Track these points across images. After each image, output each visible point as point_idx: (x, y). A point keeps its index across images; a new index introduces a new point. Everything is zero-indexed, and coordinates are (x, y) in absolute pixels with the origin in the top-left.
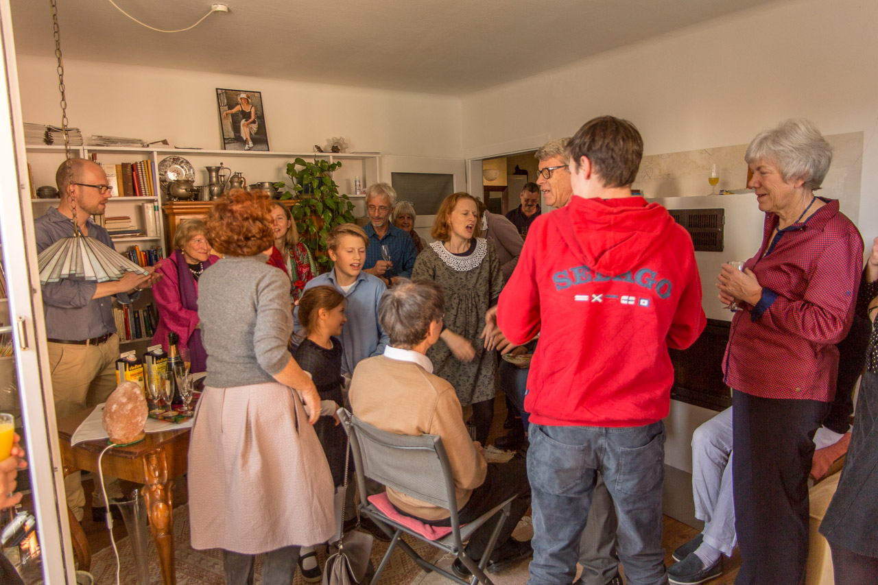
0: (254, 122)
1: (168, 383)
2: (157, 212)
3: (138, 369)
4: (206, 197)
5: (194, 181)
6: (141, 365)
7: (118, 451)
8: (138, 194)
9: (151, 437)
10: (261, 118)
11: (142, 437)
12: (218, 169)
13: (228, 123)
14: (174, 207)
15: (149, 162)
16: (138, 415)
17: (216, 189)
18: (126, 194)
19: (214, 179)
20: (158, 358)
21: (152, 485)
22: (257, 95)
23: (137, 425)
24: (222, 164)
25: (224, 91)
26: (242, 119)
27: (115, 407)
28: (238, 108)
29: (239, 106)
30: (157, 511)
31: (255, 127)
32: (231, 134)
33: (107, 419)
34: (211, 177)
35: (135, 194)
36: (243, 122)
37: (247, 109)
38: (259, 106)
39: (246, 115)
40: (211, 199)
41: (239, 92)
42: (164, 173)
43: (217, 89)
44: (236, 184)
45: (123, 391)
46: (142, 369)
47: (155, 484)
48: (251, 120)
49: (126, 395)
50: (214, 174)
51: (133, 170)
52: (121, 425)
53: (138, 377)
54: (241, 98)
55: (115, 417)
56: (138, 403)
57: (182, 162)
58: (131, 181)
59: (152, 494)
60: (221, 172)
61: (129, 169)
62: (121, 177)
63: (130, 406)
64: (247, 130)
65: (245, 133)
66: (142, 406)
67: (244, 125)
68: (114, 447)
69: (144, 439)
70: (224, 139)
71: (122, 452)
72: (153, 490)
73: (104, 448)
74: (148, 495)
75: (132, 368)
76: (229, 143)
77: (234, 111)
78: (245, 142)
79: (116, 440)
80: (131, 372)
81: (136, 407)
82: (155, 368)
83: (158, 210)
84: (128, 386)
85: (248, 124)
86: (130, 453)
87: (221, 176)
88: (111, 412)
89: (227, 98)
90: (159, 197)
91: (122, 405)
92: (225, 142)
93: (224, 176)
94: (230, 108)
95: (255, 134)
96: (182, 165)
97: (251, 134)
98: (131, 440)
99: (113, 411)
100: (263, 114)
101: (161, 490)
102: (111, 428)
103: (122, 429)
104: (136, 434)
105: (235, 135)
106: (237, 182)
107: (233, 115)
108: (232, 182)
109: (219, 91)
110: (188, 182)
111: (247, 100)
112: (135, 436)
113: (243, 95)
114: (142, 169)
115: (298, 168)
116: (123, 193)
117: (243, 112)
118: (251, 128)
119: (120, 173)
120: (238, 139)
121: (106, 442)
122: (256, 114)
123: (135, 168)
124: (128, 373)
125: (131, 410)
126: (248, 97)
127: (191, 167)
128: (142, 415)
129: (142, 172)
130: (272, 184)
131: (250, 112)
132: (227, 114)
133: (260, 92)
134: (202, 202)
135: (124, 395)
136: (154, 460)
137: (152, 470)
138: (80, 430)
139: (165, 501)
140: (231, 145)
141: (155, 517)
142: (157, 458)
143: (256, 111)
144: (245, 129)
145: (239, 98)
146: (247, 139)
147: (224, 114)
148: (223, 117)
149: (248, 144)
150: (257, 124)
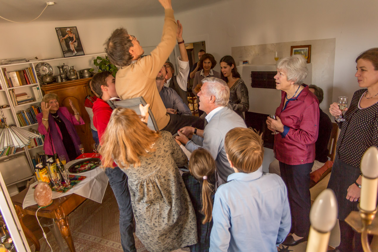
0: (75, 41)
1: (58, 174)
2: (38, 90)
3: (45, 170)
4: (60, 80)
5: (53, 74)
6: (45, 168)
7: (42, 210)
8: (29, 84)
9: (55, 201)
10: (78, 39)
11: (52, 202)
12: (62, 67)
13: (64, 43)
14: (46, 88)
15: (31, 68)
16: (48, 194)
17: (63, 76)
18: (23, 85)
19: (62, 72)
20: (52, 163)
21: (59, 220)
22: (75, 28)
23: (49, 198)
24: (64, 64)
25: (59, 29)
26: (70, 41)
27: (38, 194)
28: (67, 36)
29: (67, 35)
30: (63, 229)
31: (76, 44)
32: (66, 49)
33: (36, 199)
34: (60, 71)
35: (27, 84)
36: (70, 42)
37: (71, 36)
38: (76, 34)
39: (71, 39)
40: (62, 81)
41: (66, 28)
42: (38, 71)
43: (56, 28)
44: (72, 73)
45: (40, 187)
46: (46, 170)
47: (61, 219)
48: (74, 41)
49: (42, 188)
50: (61, 69)
51: (24, 73)
52: (42, 200)
53: (45, 173)
54: (68, 31)
55: (39, 197)
56: (48, 190)
57: (46, 64)
58: (24, 78)
59: (60, 223)
60: (65, 67)
61: (22, 73)
62: (19, 77)
63: (44, 192)
64: (73, 46)
65: (72, 47)
66: (49, 191)
67: (71, 43)
68: (41, 208)
69: (53, 202)
70: (63, 52)
71: (45, 210)
72: (60, 222)
73: (37, 209)
74: (58, 223)
75: (42, 170)
77: (65, 37)
78: (73, 52)
79: (41, 206)
80: (42, 172)
81: (47, 192)
82: (52, 168)
83: (39, 89)
84: (42, 185)
85: (73, 43)
86: (48, 211)
87: (65, 69)
88: (37, 196)
89: (61, 32)
90: (38, 83)
91: (41, 192)
92: (64, 52)
93: (66, 69)
94: (63, 36)
95: (77, 47)
96: (46, 66)
97: (75, 47)
98: (47, 204)
99: (38, 195)
100: (79, 37)
101: (63, 221)
102: (38, 202)
103: (43, 201)
106: (72, 72)
107: (65, 40)
108: (70, 72)
109: (57, 29)
110: (50, 75)
111: (70, 31)
112: (49, 203)
113: (68, 29)
114: (28, 72)
115: (99, 61)
116: (21, 84)
118: (74, 45)
119: (19, 75)
120: (69, 51)
121: (37, 206)
122: (76, 37)
123: (25, 72)
124: (40, 173)
125: (45, 193)
126: (71, 30)
127: (50, 67)
128: (50, 194)
130: (88, 70)
131: (73, 37)
132: (62, 40)
133: (76, 27)
134: (58, 84)
135: (41, 188)
136: (59, 211)
137: (58, 214)
138: (25, 201)
139: (65, 225)
140: (67, 54)
141: (63, 231)
142: (59, 209)
143: (75, 36)
144: (72, 45)
145: (67, 31)
146: (73, 50)
147: (61, 39)
148: (61, 41)
149: (75, 52)
150: (77, 42)
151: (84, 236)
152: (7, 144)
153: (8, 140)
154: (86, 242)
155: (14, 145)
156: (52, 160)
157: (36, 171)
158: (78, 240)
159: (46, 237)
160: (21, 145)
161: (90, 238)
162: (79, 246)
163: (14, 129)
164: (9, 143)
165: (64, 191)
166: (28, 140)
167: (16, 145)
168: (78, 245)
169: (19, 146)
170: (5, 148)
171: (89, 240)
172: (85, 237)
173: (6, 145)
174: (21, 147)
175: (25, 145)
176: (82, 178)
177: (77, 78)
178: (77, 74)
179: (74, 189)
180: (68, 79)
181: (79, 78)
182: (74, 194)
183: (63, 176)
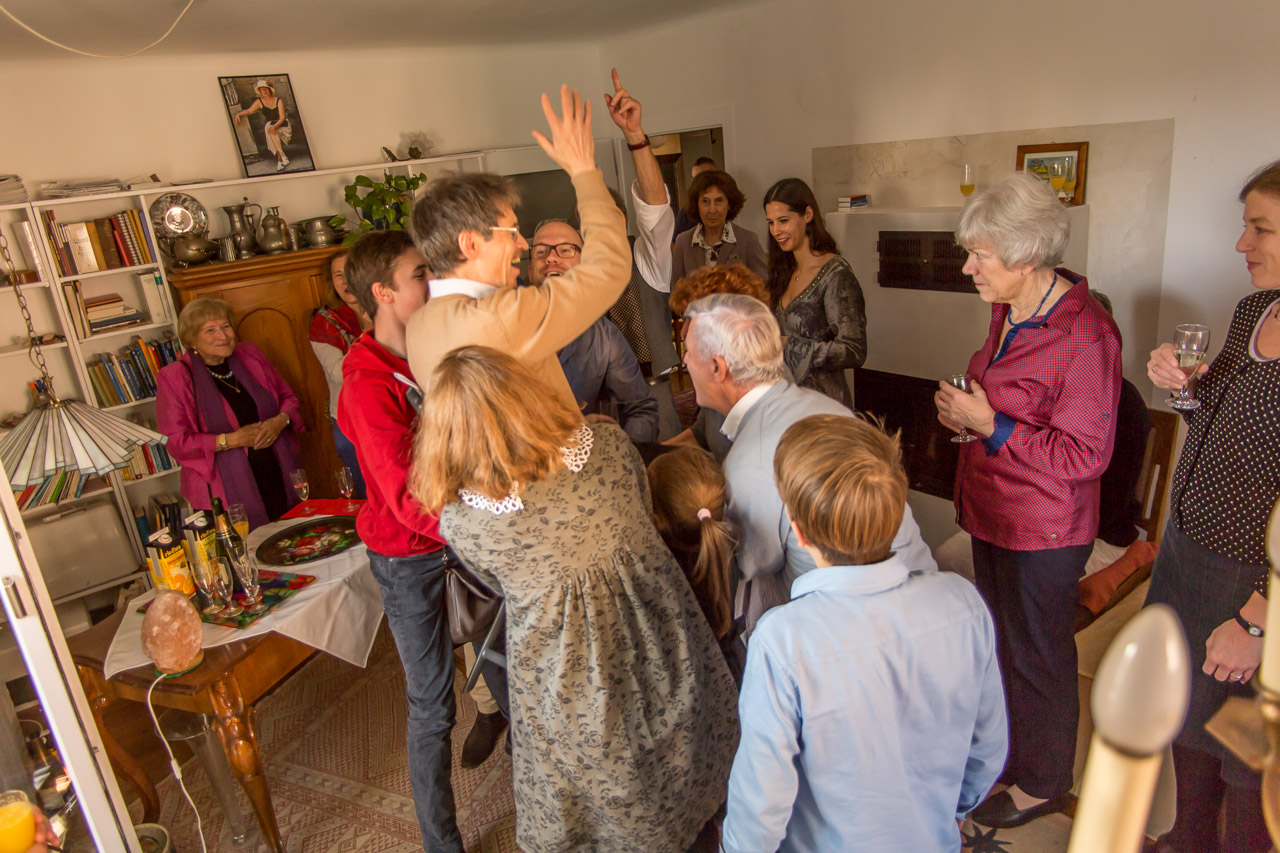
0: (284, 124)
1: (222, 567)
2: (160, 287)
3: (178, 552)
4: (231, 255)
5: (207, 232)
6: (179, 547)
7: (171, 685)
9: (211, 655)
10: (294, 116)
11: (201, 657)
12: (241, 209)
13: (246, 129)
14: (185, 278)
15: (135, 213)
16: (189, 633)
17: (242, 239)
18: (110, 266)
19: (238, 225)
20: (202, 530)
21: (224, 719)
22: (283, 79)
23: (191, 646)
24: (245, 199)
25: (230, 80)
26: (266, 123)
27: (156, 629)
28: (256, 106)
29: (257, 103)
30: (237, 749)
31: (287, 132)
32: (252, 148)
33: (149, 646)
34: (232, 223)
35: (122, 264)
36: (268, 126)
37: (271, 104)
38: (289, 98)
39: (271, 115)
40: (238, 256)
41: (254, 79)
42: (160, 221)
43: (220, 78)
44: (272, 230)
45: (163, 607)
46: (182, 551)
47: (229, 718)
48: (279, 122)
49: (169, 611)
50: (236, 218)
51: (113, 228)
52: (169, 651)
53: (178, 563)
54: (259, 89)
55: (158, 642)
56: (187, 619)
57: (185, 200)
58: (113, 244)
59: (227, 730)
60: (248, 211)
61: (107, 227)
62: (97, 241)
63: (176, 625)
64: (276, 138)
65: (273, 144)
66: (192, 621)
67: (270, 130)
68: (164, 679)
69: (204, 659)
70: (243, 158)
71: (177, 686)
72: (228, 725)
73: (151, 682)
74: (221, 730)
75: (169, 553)
76: (251, 163)
77: (252, 110)
78: (275, 158)
79: (165, 669)
80: (168, 559)
81: (185, 624)
82: (201, 546)
83: (162, 283)
84: (168, 599)
85: (276, 129)
86: (188, 687)
87: (248, 216)
88: (152, 637)
89: (238, 92)
90: (160, 264)
91: (164, 626)
92: (246, 161)
93: (251, 216)
94: (245, 106)
95: (290, 142)
96: (186, 204)
97: (282, 143)
98: (187, 665)
99: (154, 635)
100: (296, 108)
101: (237, 723)
102: (156, 656)
103: (172, 655)
104: (191, 658)
105: (259, 150)
106: (273, 226)
107: (251, 118)
108: (265, 227)
109: (224, 82)
110: (199, 235)
111: (268, 89)
112: (191, 660)
113: (262, 83)
114: (126, 226)
115: (361, 192)
116: (104, 265)
117: (265, 110)
118: (281, 135)
119: (95, 236)
120: (265, 155)
121: (152, 669)
122: (286, 110)
123: (115, 223)
124: (164, 561)
125: (179, 629)
126: (271, 85)
127: (200, 208)
129: (127, 229)
130: (326, 220)
131: (277, 109)
133: (287, 75)
134: (227, 265)
135: (165, 611)
136: (222, 688)
137: (222, 700)
138: (113, 653)
139: (245, 736)
140: (255, 165)
141: (236, 759)
142: (225, 684)
143: (285, 106)
144: (273, 136)
145: (256, 88)
146: (278, 152)
147: (237, 117)
148: (235, 123)
149: (281, 161)
150: (289, 127)
151: (306, 775)
152: (56, 462)
153: (59, 450)
154: (312, 795)
155: (77, 463)
156: (203, 519)
157: (148, 556)
158: (286, 787)
159: (178, 774)
160: (99, 466)
161: (326, 784)
162: (289, 807)
163: (78, 411)
164: (60, 458)
165: (241, 624)
166: (125, 449)
167: (84, 463)
168: (283, 804)
169: (93, 470)
170: (47, 474)
171: (321, 789)
172: (308, 779)
173: (50, 465)
174: (101, 473)
175: (114, 464)
176: (302, 582)
177: (289, 248)
178: (287, 234)
179: (277, 619)
180: (257, 249)
181: (295, 248)
182: (273, 634)
183: (239, 574)
